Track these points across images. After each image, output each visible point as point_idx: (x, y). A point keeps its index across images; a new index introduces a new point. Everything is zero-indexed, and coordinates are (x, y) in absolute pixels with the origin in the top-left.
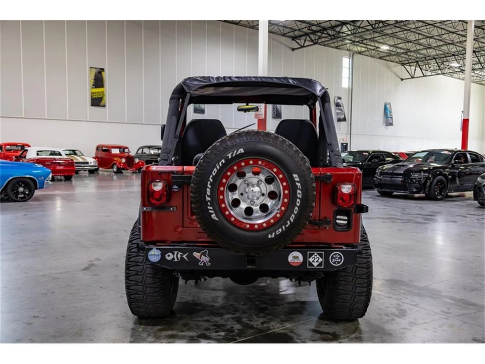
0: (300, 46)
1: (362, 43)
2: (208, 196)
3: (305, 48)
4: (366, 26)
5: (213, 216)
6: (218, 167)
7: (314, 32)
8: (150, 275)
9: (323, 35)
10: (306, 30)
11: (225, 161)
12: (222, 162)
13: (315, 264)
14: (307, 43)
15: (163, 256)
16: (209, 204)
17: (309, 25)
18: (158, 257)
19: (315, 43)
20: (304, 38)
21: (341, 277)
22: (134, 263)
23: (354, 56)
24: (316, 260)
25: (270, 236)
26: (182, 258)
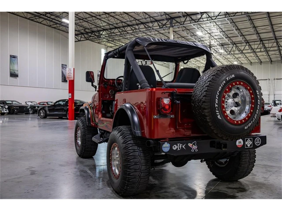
0: (78, 40)
1: (113, 42)
2: (217, 104)
3: (80, 42)
4: (116, 32)
5: (219, 116)
6: (222, 86)
7: (87, 33)
8: (143, 164)
9: (92, 35)
10: (83, 31)
11: (225, 82)
12: (224, 83)
13: (249, 145)
14: (82, 39)
15: (171, 147)
16: (217, 109)
17: (84, 29)
18: (168, 148)
19: (87, 40)
20: (80, 36)
21: (243, 154)
22: (133, 157)
23: (108, 49)
24: (249, 143)
25: (245, 128)
26: (182, 148)
